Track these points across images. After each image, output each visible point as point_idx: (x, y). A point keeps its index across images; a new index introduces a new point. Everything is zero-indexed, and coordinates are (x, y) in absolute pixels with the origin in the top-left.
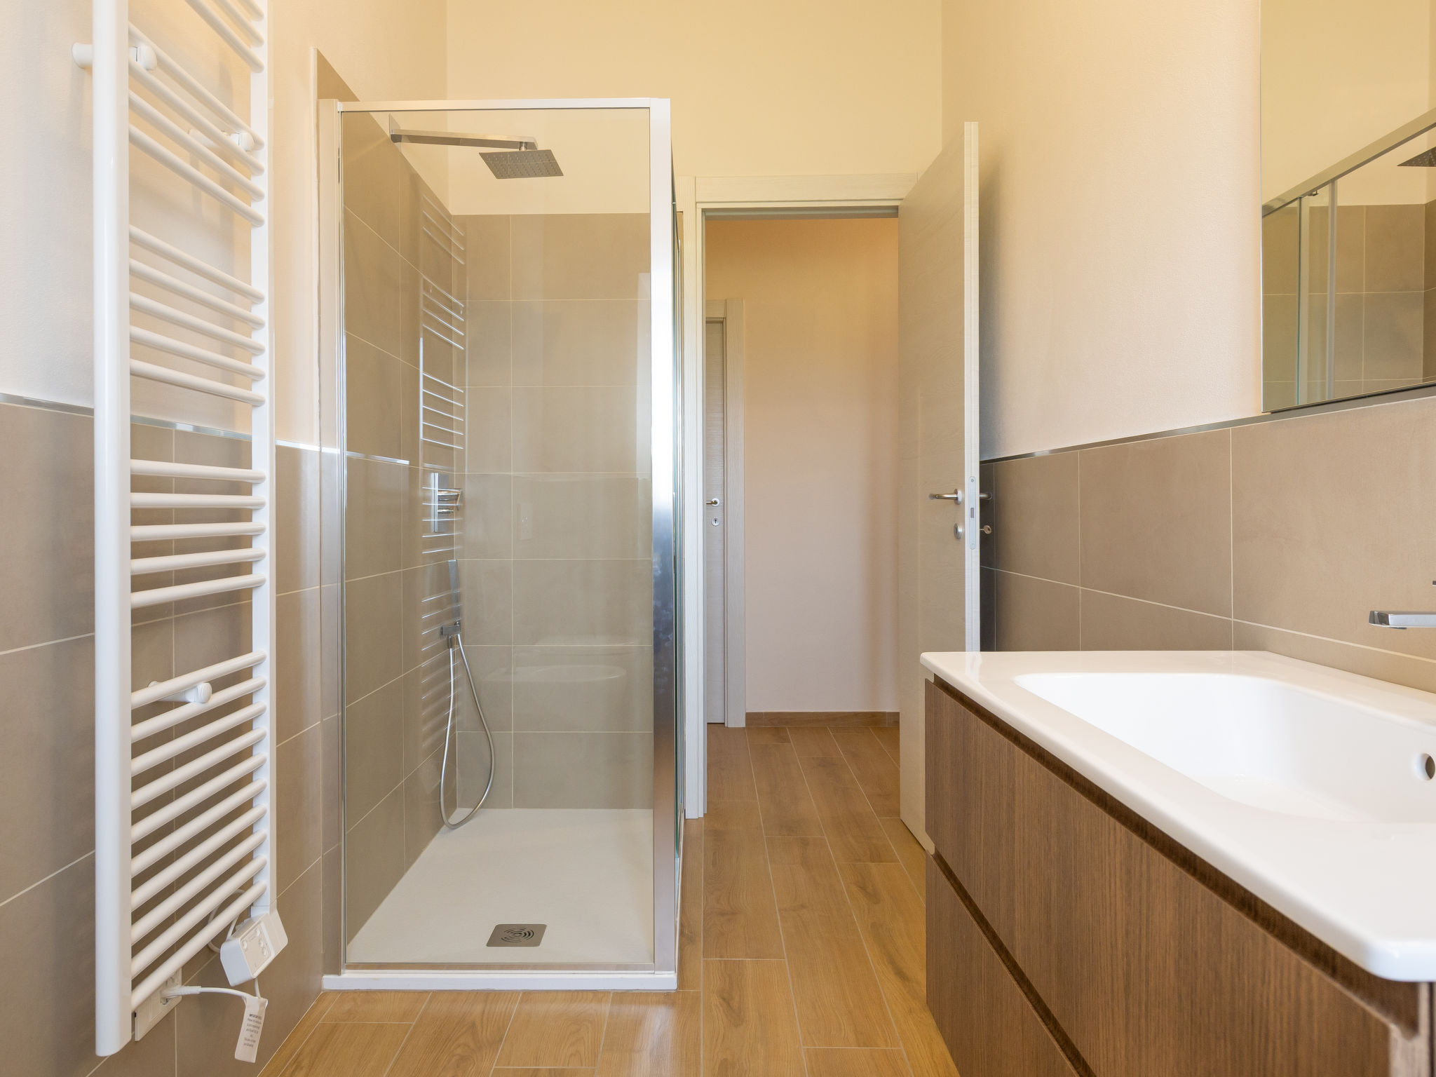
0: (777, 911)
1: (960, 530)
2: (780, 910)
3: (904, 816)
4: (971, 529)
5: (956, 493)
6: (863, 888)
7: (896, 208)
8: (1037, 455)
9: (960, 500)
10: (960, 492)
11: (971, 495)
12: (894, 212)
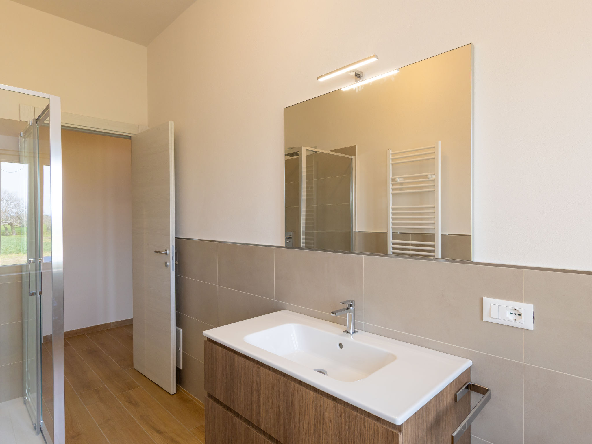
0: (98, 426)
1: (168, 264)
2: (99, 425)
3: (136, 366)
4: (172, 263)
5: (166, 250)
6: (130, 402)
7: (131, 137)
8: (194, 240)
9: (168, 254)
10: (168, 250)
11: (172, 251)
12: (130, 137)
